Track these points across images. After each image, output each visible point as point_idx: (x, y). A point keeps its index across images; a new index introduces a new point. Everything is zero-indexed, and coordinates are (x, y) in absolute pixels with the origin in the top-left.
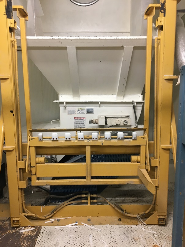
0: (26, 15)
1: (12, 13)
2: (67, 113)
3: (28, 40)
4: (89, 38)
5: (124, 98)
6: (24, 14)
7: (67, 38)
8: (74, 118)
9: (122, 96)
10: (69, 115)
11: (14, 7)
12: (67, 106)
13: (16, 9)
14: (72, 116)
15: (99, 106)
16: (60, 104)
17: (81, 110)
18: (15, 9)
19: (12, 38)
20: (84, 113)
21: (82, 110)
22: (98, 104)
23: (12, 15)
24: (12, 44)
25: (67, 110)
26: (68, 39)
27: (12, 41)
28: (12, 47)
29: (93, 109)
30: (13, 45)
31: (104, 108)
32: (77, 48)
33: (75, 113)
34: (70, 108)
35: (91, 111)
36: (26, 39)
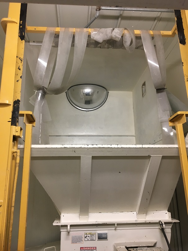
0: (33, 121)
1: (18, 119)
2: (70, 241)
3: (32, 149)
4: (109, 146)
5: (147, 216)
6: (31, 119)
7: (82, 147)
8: (81, 248)
9: (143, 214)
10: (73, 244)
11: (21, 112)
12: (71, 230)
13: (24, 114)
14: (78, 246)
15: (114, 229)
16: (62, 228)
17: (89, 235)
18: (22, 115)
19: (14, 148)
20: (94, 239)
21: (92, 235)
22: (114, 226)
23: (18, 122)
24: (13, 156)
25: (70, 237)
26: (84, 148)
27: (14, 153)
28: (13, 159)
29: (106, 234)
30: (14, 158)
31: (121, 231)
32: (93, 158)
33: (82, 241)
34: (75, 233)
35: (103, 236)
36: (31, 148)
